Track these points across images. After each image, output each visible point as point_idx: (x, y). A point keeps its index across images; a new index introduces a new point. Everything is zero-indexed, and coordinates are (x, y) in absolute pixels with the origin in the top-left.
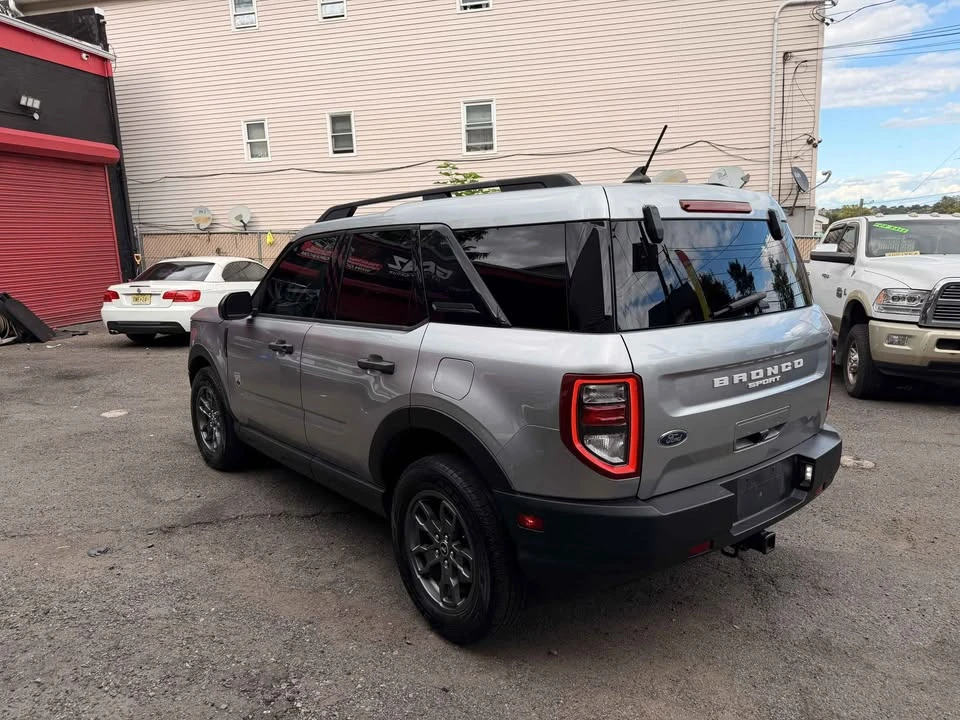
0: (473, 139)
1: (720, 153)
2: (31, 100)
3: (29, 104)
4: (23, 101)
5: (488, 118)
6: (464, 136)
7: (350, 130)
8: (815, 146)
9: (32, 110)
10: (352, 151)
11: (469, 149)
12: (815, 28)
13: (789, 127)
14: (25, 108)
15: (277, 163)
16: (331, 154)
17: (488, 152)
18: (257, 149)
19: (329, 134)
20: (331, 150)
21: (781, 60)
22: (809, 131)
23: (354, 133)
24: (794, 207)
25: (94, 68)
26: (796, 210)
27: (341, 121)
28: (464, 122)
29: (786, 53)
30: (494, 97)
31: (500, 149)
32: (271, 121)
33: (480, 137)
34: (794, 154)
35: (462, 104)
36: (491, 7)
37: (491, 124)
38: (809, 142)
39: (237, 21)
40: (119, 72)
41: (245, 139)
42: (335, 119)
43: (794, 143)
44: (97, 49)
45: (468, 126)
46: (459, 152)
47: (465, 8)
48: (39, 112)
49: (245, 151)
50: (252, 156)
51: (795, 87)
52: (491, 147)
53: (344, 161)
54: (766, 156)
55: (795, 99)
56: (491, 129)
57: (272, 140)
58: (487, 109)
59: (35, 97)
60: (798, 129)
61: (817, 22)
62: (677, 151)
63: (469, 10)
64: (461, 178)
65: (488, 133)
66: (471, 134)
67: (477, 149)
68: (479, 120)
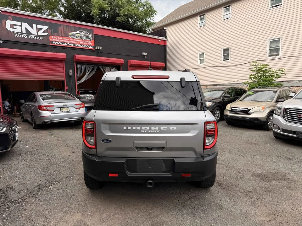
0: (272, 52)
2: (145, 53)
3: (144, 54)
4: (143, 54)
5: (278, 45)
6: (268, 51)
7: (229, 53)
9: (145, 56)
10: (229, 60)
11: (270, 56)
14: (144, 55)
15: (207, 65)
16: (222, 61)
17: (278, 56)
18: (202, 61)
19: (222, 54)
20: (222, 60)
23: (230, 54)
25: (162, 44)
27: (226, 51)
28: (268, 47)
31: (282, 55)
32: (206, 52)
33: (274, 51)
35: (268, 40)
36: (282, 5)
39: (200, 25)
40: (168, 44)
41: (199, 58)
42: (225, 50)
44: (163, 38)
45: (270, 48)
46: (266, 57)
47: (273, 7)
48: (147, 56)
49: (198, 62)
50: (200, 63)
52: (279, 55)
53: (227, 63)
56: (279, 48)
57: (206, 58)
58: (278, 41)
59: (146, 52)
64: (259, 66)
65: (278, 50)
66: (271, 51)
67: (273, 55)
68: (274, 45)
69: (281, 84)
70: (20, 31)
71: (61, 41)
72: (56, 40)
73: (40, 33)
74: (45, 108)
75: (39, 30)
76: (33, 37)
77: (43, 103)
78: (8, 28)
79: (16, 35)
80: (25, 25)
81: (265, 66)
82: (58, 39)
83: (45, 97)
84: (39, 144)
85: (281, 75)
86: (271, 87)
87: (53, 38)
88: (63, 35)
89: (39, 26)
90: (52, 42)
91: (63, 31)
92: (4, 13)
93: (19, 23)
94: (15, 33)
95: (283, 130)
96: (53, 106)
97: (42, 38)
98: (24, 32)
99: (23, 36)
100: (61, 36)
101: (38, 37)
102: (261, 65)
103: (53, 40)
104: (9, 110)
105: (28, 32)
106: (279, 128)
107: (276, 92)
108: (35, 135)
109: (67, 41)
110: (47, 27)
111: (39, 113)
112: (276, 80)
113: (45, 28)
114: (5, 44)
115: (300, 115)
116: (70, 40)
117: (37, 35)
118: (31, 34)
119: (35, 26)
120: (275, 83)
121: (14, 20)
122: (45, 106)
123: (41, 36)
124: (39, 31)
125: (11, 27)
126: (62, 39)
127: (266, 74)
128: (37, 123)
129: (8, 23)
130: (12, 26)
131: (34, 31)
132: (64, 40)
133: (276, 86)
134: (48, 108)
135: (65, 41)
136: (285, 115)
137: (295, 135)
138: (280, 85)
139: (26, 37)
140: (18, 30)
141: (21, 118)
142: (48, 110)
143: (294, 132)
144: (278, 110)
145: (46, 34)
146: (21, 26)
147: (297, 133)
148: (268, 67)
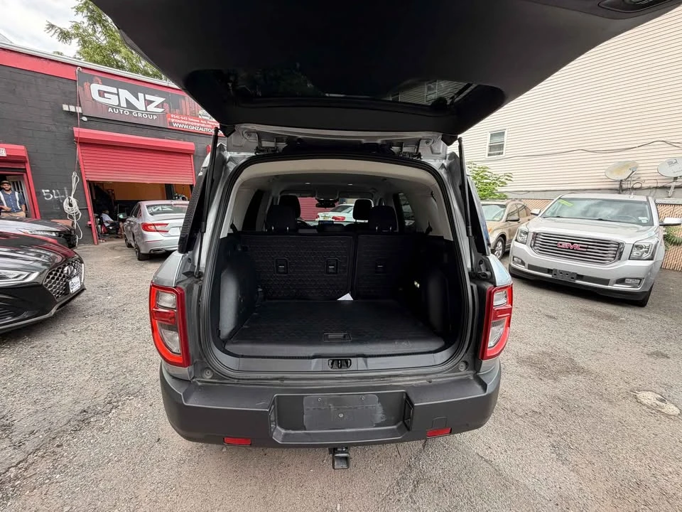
0: (492, 150)
6: (487, 148)
11: (489, 155)
17: (501, 156)
28: (488, 141)
30: (507, 128)
33: (496, 149)
35: (489, 133)
37: (503, 142)
45: (490, 144)
46: (483, 157)
52: (502, 153)
62: (635, 149)
64: (477, 169)
65: (501, 147)
66: (491, 148)
67: (494, 155)
68: (497, 140)
69: (505, 196)
70: (117, 104)
71: (186, 123)
72: (179, 121)
73: (151, 108)
74: (153, 227)
75: (149, 102)
76: (140, 115)
77: (150, 219)
78: (96, 96)
79: (110, 110)
80: (125, 94)
81: (484, 169)
82: (180, 119)
83: (160, 209)
84: (135, 291)
85: (507, 182)
86: (493, 199)
87: (173, 118)
88: (188, 114)
89: (149, 97)
90: (171, 123)
91: (188, 107)
92: (85, 71)
93: (114, 90)
94: (108, 106)
95: (531, 267)
96: (167, 224)
97: (155, 117)
98: (124, 104)
99: (121, 111)
100: (186, 115)
101: (147, 114)
102: (479, 168)
103: (173, 120)
104: (111, 228)
105: (129, 105)
106: (523, 263)
107: (504, 206)
108: (135, 273)
109: (195, 124)
110: (162, 99)
111: (143, 236)
112: (500, 189)
113: (158, 100)
114: (93, 123)
115: (561, 245)
116: (200, 123)
117: (146, 111)
118: (136, 109)
119: (141, 95)
120: (498, 194)
121: (104, 83)
122: (154, 225)
123: (153, 113)
124: (148, 105)
125: (100, 95)
126: (188, 121)
127: (485, 181)
128: (142, 252)
129: (95, 88)
130: (101, 93)
131: (140, 104)
132: (191, 121)
133: (500, 198)
134: (158, 228)
135: (192, 123)
136: (535, 243)
137: (550, 276)
138: (503, 197)
139: (127, 112)
140: (113, 101)
141: (124, 242)
142: (158, 231)
143: (549, 271)
144: (522, 235)
145: (161, 110)
146: (118, 94)
147: (553, 273)
148: (489, 171)
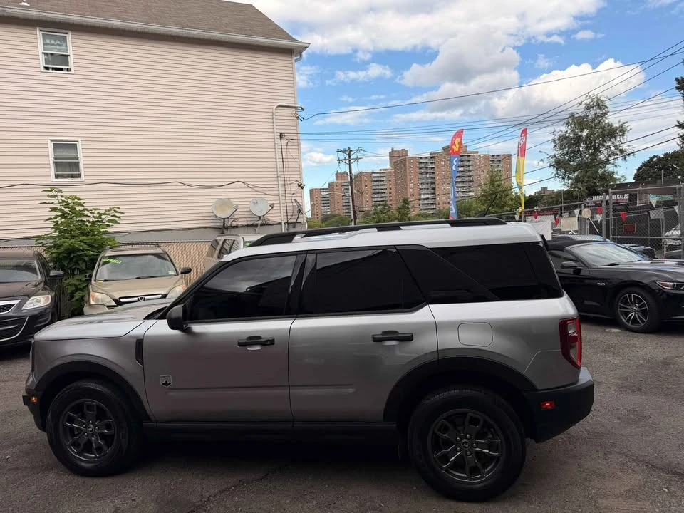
1: (250, 190)
6: (52, 166)
8: (302, 188)
12: (294, 122)
13: (288, 176)
17: (79, 180)
21: (279, 137)
22: (298, 179)
24: (296, 222)
26: (297, 224)
28: (52, 155)
29: (281, 134)
30: (80, 139)
31: (87, 178)
34: (293, 192)
36: (72, 72)
37: (77, 159)
38: (299, 186)
43: (291, 185)
45: (55, 159)
46: (49, 178)
47: (48, 68)
51: (288, 154)
52: (78, 176)
54: (277, 192)
55: (289, 160)
56: (79, 162)
60: (293, 177)
61: (295, 118)
62: (223, 187)
63: (51, 71)
65: (75, 165)
66: (58, 165)
67: (65, 177)
68: (66, 154)
